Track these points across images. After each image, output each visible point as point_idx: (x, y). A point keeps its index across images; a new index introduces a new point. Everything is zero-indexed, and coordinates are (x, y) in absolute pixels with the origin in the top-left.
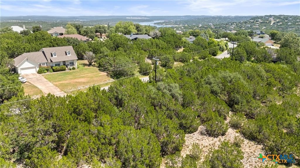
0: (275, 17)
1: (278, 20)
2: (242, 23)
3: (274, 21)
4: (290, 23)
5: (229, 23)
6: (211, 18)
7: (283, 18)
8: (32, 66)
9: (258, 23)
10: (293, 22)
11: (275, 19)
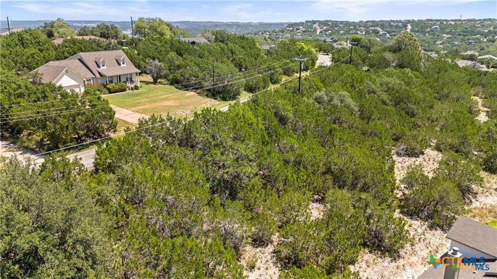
0: (321, 23)
1: (325, 28)
2: (278, 32)
3: (320, 28)
4: (342, 32)
5: (258, 32)
6: (224, 26)
7: (331, 25)
8: (77, 83)
9: (299, 32)
10: (345, 30)
11: (322, 26)
